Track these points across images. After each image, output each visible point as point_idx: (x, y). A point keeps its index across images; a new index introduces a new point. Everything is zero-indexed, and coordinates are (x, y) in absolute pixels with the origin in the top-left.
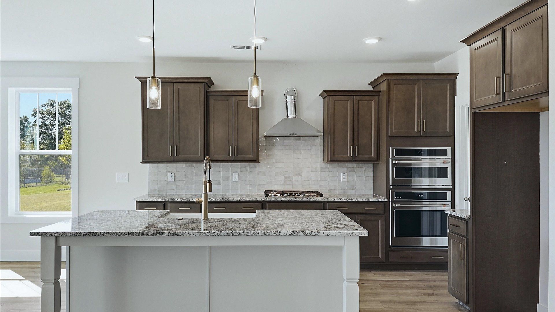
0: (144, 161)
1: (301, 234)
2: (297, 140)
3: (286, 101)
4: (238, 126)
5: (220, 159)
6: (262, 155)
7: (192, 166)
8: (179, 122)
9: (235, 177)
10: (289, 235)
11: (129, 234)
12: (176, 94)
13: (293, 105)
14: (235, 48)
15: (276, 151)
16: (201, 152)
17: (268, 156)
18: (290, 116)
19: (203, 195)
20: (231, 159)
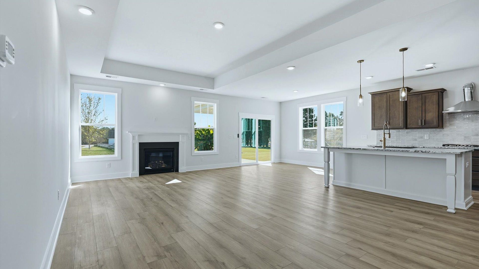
0: (373, 129)
1: (420, 152)
2: (475, 114)
3: (464, 91)
4: (425, 109)
5: (413, 127)
6: (446, 124)
7: (399, 131)
8: (390, 111)
9: (426, 137)
10: (414, 152)
11: (349, 148)
12: (388, 98)
13: (469, 94)
14: (418, 70)
15: (457, 122)
16: (402, 124)
17: (451, 125)
18: (467, 100)
19: (383, 138)
20: (421, 127)
